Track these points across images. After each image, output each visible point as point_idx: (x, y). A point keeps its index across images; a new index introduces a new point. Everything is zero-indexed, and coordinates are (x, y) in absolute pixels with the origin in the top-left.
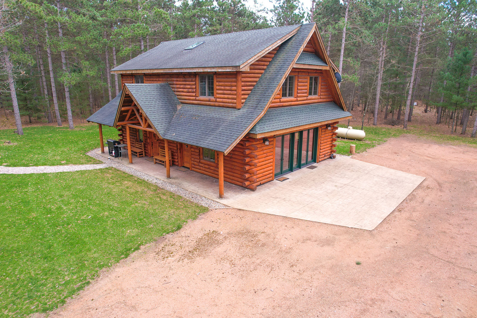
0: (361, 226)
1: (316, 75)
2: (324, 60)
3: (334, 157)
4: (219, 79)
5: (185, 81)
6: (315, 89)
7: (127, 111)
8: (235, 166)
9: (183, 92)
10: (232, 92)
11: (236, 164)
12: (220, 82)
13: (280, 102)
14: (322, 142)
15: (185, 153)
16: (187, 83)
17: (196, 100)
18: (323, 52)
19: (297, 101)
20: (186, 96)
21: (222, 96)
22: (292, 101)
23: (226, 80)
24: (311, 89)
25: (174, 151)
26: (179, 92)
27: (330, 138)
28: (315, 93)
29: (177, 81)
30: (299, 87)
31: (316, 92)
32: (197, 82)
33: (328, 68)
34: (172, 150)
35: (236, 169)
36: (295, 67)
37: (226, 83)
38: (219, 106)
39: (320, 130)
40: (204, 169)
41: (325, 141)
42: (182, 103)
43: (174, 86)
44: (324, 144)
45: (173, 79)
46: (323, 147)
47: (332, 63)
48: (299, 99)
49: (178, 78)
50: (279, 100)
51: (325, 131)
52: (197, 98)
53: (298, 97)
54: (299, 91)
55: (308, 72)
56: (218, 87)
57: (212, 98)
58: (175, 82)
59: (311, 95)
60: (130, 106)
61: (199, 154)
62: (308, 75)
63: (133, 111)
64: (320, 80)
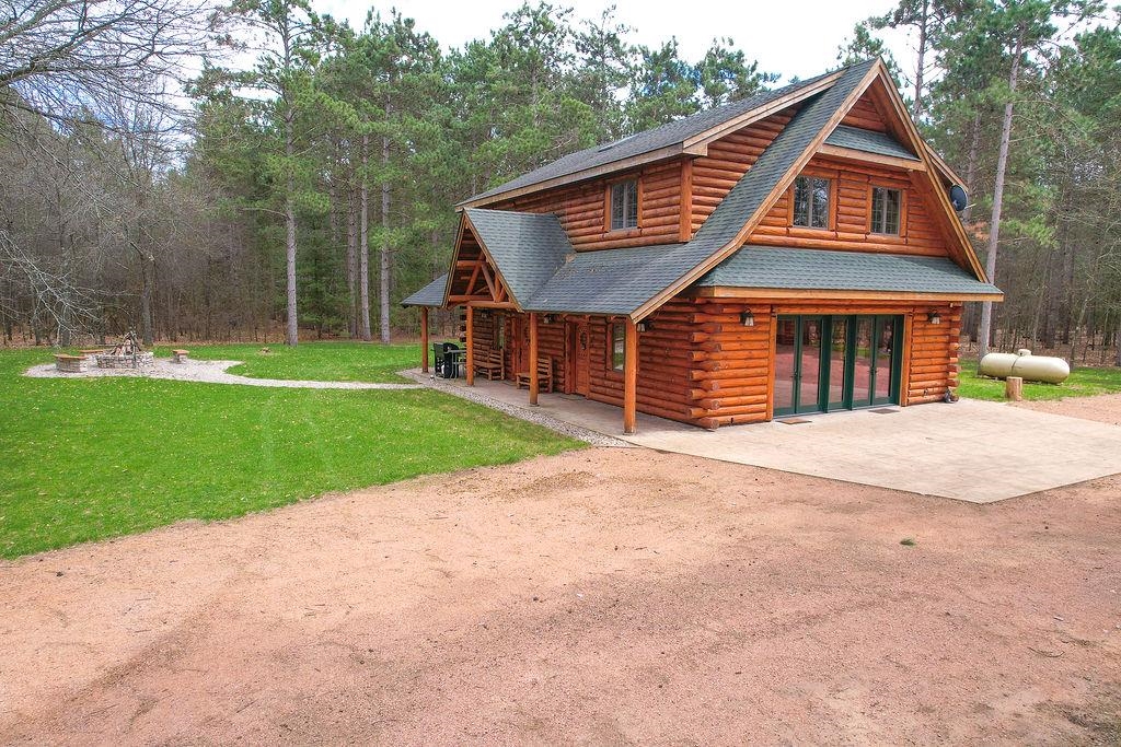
0: (956, 495)
1: (892, 185)
2: (909, 149)
3: (953, 399)
4: (648, 186)
5: (586, 203)
6: (892, 217)
7: (470, 273)
8: (673, 375)
9: (581, 227)
10: (671, 209)
11: (675, 370)
12: (650, 191)
13: (788, 234)
14: (915, 354)
15: (579, 362)
16: (590, 206)
17: (604, 240)
18: (906, 127)
19: (837, 239)
20: (586, 234)
21: (653, 221)
22: (822, 238)
23: (660, 184)
24: (877, 216)
25: (559, 359)
26: (573, 228)
27: (941, 350)
28: (891, 229)
29: (571, 206)
30: (841, 208)
31: (894, 227)
32: (608, 200)
33: (921, 167)
34: (555, 358)
35: (675, 384)
36: (823, 150)
37: (661, 192)
38: (647, 245)
39: (908, 323)
40: (612, 392)
41: (925, 354)
42: (579, 251)
43: (566, 218)
44: (922, 362)
45: (564, 204)
46: (918, 369)
47: (934, 155)
48: (840, 234)
49: (573, 199)
50: (785, 229)
51: (924, 329)
52: (606, 235)
53: (837, 229)
54: (841, 217)
55: (869, 176)
56: (645, 204)
57: (634, 230)
58: (567, 210)
59: (878, 231)
60: (476, 259)
61: (605, 360)
62: (868, 183)
63: (481, 273)
64: (903, 198)
